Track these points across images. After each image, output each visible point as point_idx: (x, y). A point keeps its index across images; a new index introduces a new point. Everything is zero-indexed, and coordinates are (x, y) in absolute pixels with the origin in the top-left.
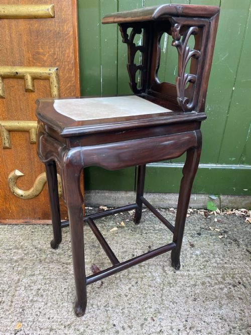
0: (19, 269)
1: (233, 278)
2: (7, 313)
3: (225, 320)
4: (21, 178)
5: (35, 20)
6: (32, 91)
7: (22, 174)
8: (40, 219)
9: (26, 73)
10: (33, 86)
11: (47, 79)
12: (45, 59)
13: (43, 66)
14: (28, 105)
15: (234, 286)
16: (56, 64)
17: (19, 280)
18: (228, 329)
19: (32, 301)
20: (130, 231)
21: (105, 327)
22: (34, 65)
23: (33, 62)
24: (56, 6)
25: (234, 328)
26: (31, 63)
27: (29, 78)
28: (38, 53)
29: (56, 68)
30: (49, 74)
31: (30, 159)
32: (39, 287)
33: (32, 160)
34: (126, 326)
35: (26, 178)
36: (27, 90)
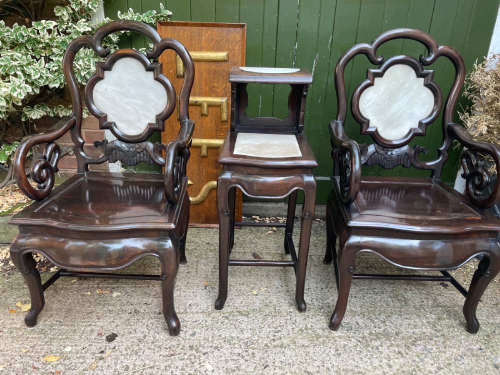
0: (196, 254)
1: (366, 264)
2: (196, 277)
3: (357, 285)
4: (191, 187)
5: (213, 63)
6: (207, 116)
7: (192, 183)
8: (202, 223)
9: (204, 101)
10: (208, 111)
11: (219, 106)
12: (219, 91)
13: (217, 96)
14: (202, 127)
15: (366, 268)
16: (226, 95)
17: (198, 260)
18: (358, 289)
19: (211, 271)
20: (281, 234)
21: (268, 285)
22: (210, 96)
23: (209, 93)
24: (230, 53)
25: (363, 289)
26: (208, 94)
27: (205, 105)
28: (214, 87)
29: (227, 98)
30: (222, 103)
31: (199, 170)
32: (215, 264)
33: (201, 171)
34: (283, 285)
35: (194, 186)
36: (203, 115)
